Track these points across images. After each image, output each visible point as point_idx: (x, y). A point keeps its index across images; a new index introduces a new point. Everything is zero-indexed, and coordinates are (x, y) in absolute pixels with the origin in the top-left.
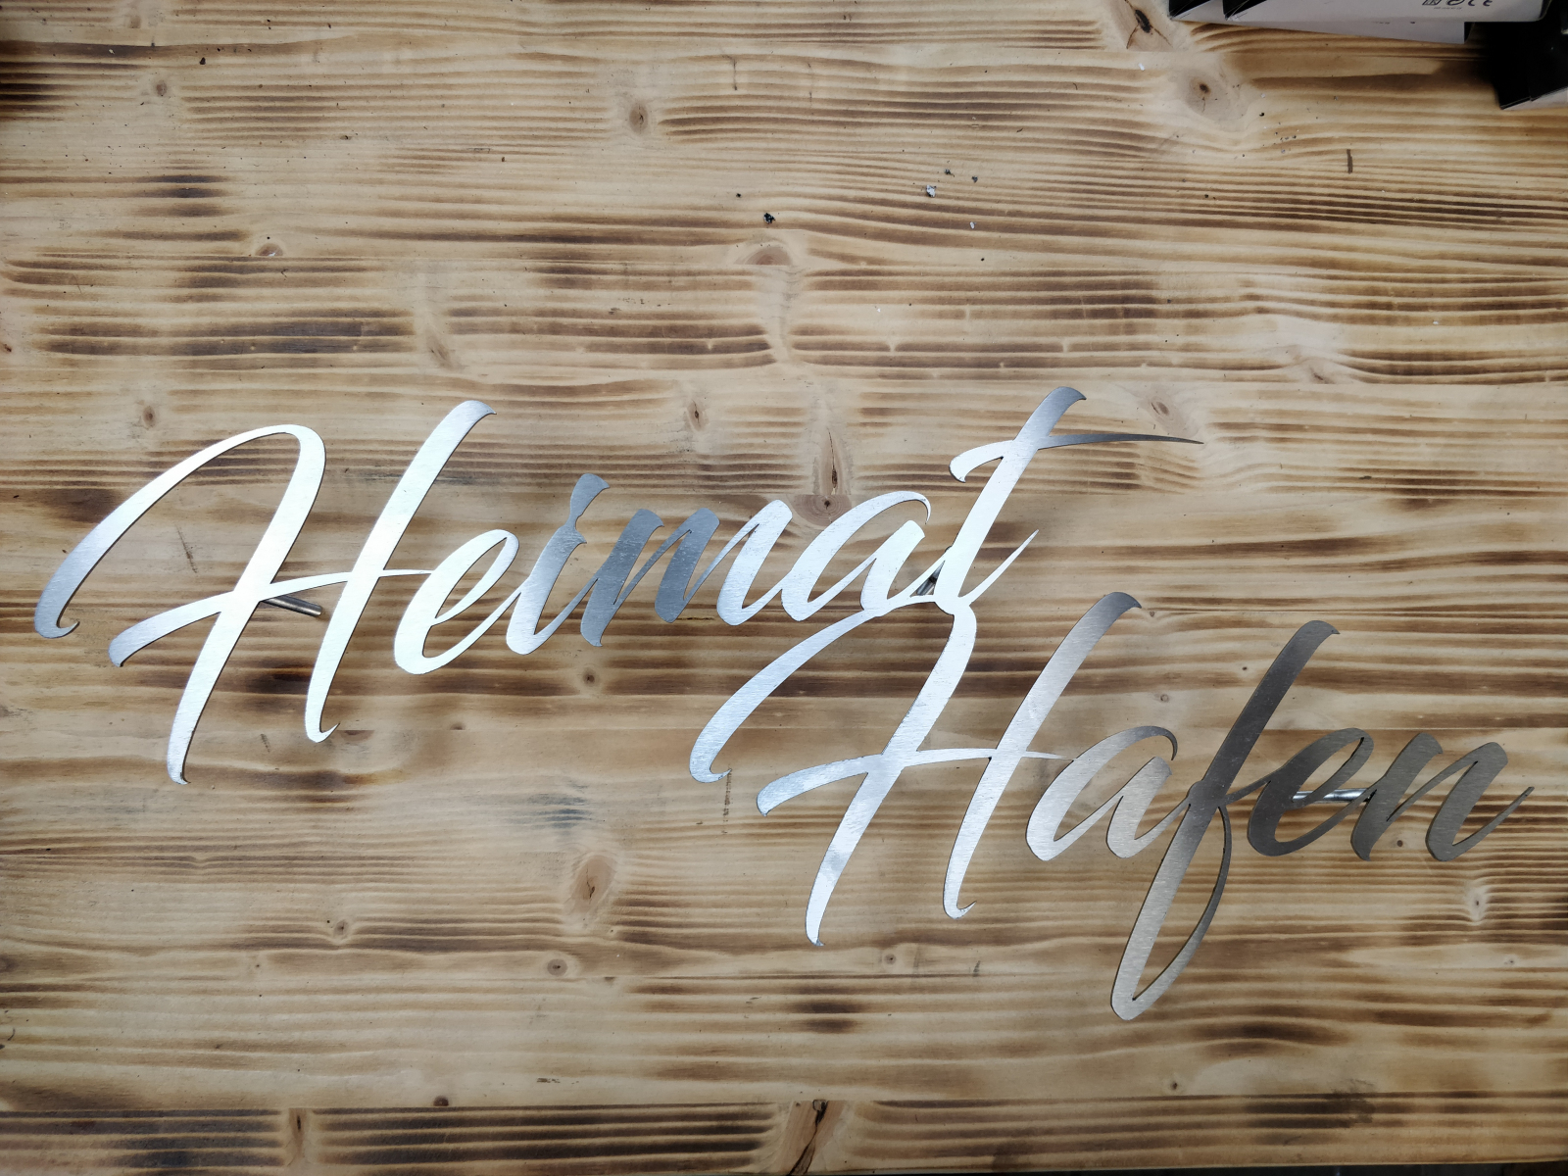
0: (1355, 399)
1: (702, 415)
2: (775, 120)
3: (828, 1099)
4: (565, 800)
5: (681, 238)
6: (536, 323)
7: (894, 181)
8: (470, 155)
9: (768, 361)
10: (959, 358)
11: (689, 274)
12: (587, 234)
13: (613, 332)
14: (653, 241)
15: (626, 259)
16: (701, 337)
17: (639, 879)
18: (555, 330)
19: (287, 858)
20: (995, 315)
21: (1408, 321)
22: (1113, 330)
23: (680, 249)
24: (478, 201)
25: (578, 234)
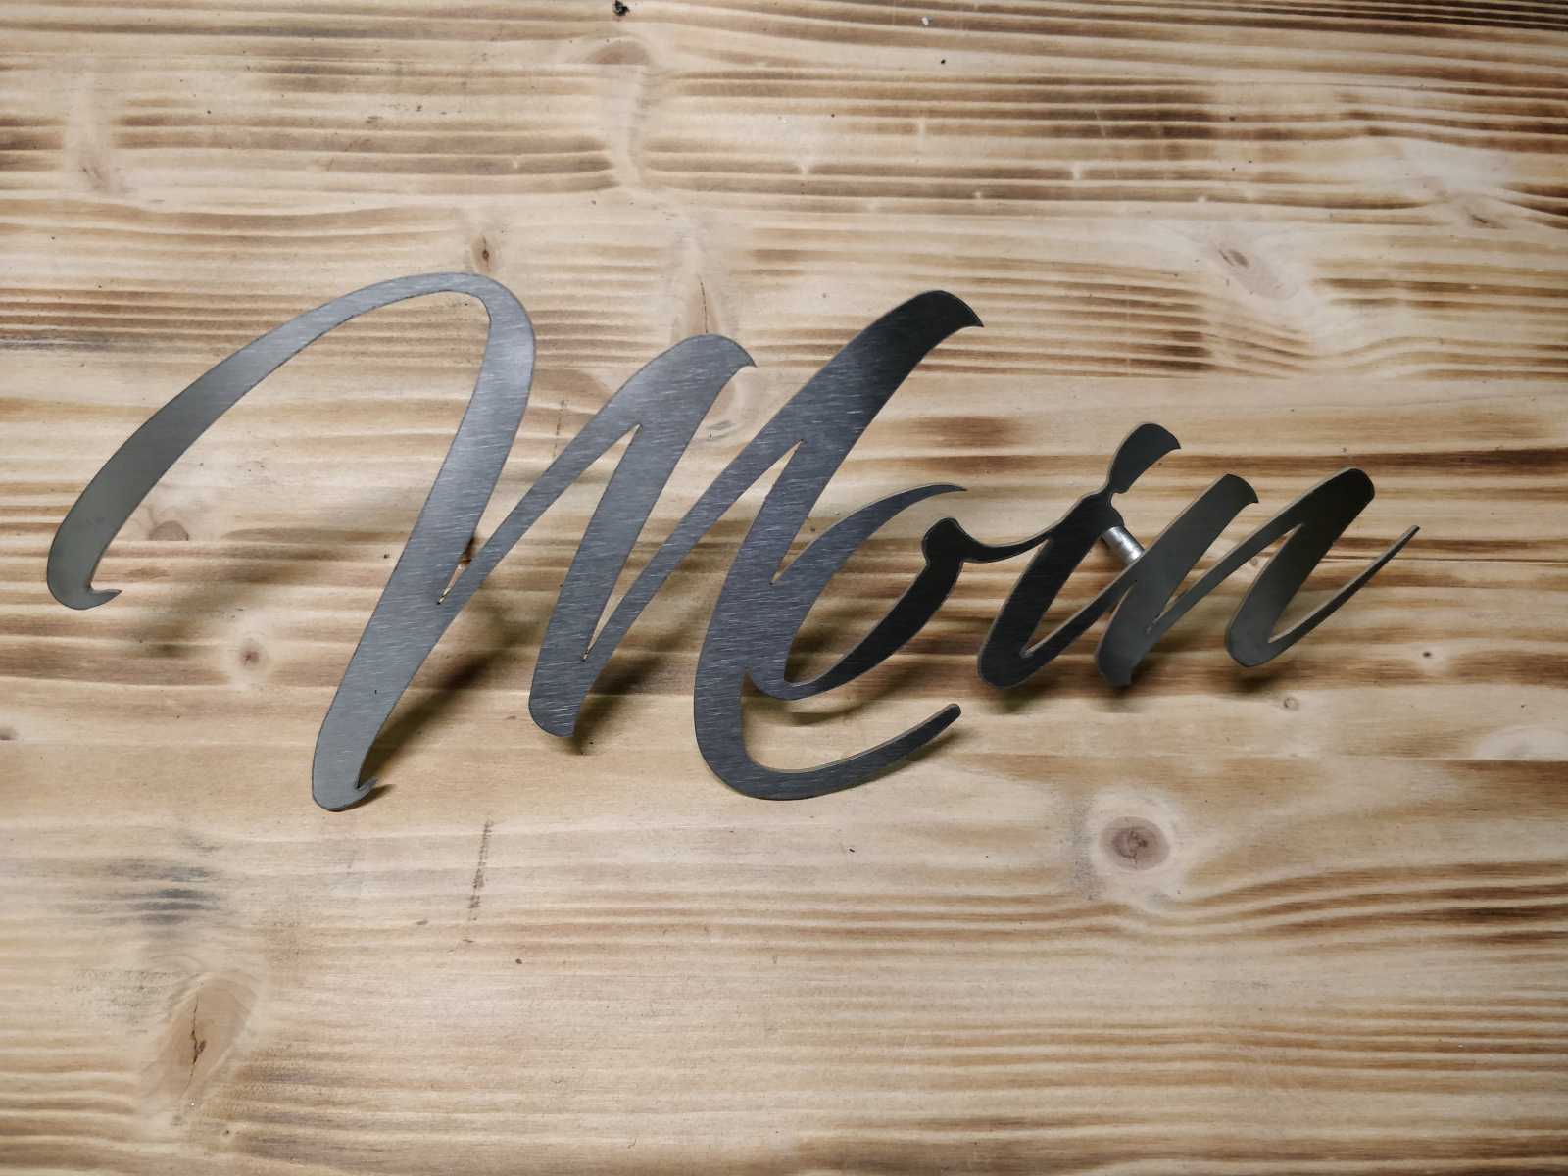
1: (495, 255)
4: (174, 872)
6: (251, 134)
10: (910, 186)
13: (365, 145)
15: (399, 56)
16: (503, 152)
18: (277, 143)
20: (965, 131)
22: (1150, 154)
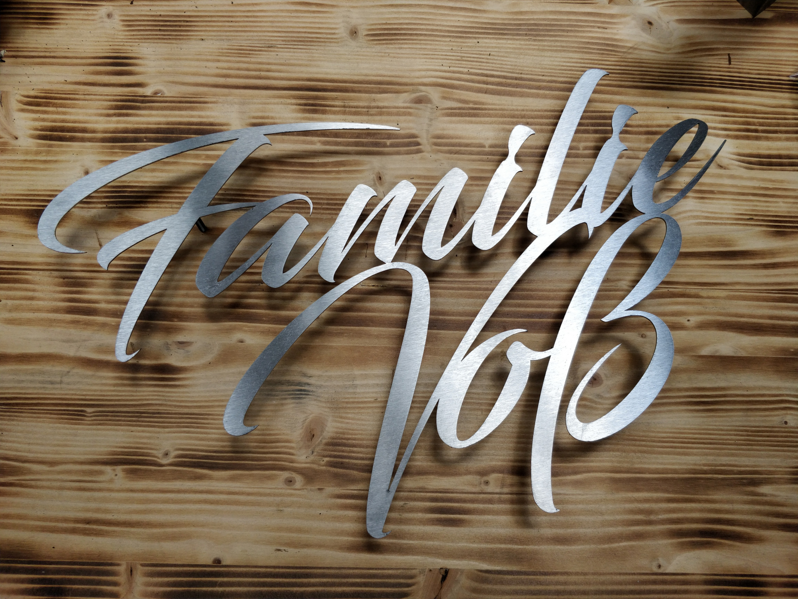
0: (741, 178)
2: (425, 35)
3: (448, 567)
5: (374, 90)
7: (488, 65)
8: (266, 49)
9: (419, 151)
11: (378, 107)
12: (325, 88)
14: (360, 92)
17: (340, 430)
19: (138, 412)
21: (767, 139)
23: (373, 95)
24: (268, 71)
25: (319, 87)
